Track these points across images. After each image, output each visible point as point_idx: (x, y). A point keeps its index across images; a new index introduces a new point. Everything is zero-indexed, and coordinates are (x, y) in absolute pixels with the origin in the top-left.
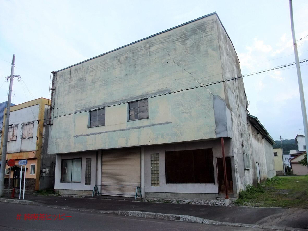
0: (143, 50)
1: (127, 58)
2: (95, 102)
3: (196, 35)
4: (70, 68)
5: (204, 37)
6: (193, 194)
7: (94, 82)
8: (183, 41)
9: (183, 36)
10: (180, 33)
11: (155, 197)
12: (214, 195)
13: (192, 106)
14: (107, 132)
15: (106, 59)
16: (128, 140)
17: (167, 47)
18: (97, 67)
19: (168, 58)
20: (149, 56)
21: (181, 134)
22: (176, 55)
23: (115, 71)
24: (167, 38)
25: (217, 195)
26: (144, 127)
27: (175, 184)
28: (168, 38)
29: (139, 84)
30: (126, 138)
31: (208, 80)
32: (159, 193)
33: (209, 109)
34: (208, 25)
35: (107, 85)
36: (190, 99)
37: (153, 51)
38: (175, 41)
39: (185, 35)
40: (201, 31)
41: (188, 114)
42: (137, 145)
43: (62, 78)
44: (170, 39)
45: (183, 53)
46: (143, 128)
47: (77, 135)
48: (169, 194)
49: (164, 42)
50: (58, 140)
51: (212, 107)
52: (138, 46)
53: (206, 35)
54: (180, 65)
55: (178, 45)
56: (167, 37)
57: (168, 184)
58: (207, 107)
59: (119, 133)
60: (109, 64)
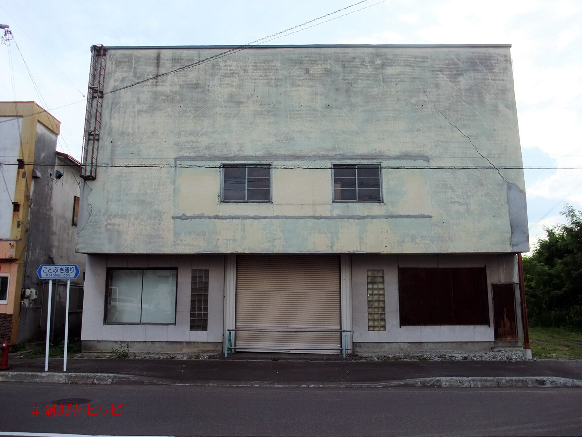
0: (369, 67)
1: (328, 72)
2: (242, 147)
3: (478, 73)
4: (157, 51)
5: (490, 81)
6: (450, 343)
7: (235, 101)
8: (452, 75)
9: (451, 66)
10: (446, 59)
11: (375, 350)
12: (487, 345)
13: (470, 194)
14: (277, 217)
15: (271, 58)
16: (335, 239)
17: (421, 77)
18: (245, 70)
19: (423, 97)
20: (382, 84)
21: (450, 240)
22: (439, 97)
23: (298, 91)
24: (421, 60)
25: (493, 343)
26: (373, 217)
27: (418, 327)
28: (423, 62)
29: (359, 132)
30: (329, 235)
31: (499, 155)
32: (384, 344)
33: (500, 203)
34: (498, 63)
35: (275, 115)
36: (466, 181)
37: (391, 75)
38: (437, 71)
39: (457, 66)
40: (486, 69)
41: (463, 205)
42: (357, 251)
43: (125, 69)
44: (427, 64)
45: (453, 97)
46: (370, 220)
47: (184, 214)
48: (406, 346)
49: (415, 65)
50: (117, 221)
51: (506, 200)
52: (356, 55)
53: (494, 78)
54: (447, 117)
55: (443, 79)
56: (420, 58)
57: (404, 328)
58: (497, 199)
59: (311, 222)
60: (281, 72)
